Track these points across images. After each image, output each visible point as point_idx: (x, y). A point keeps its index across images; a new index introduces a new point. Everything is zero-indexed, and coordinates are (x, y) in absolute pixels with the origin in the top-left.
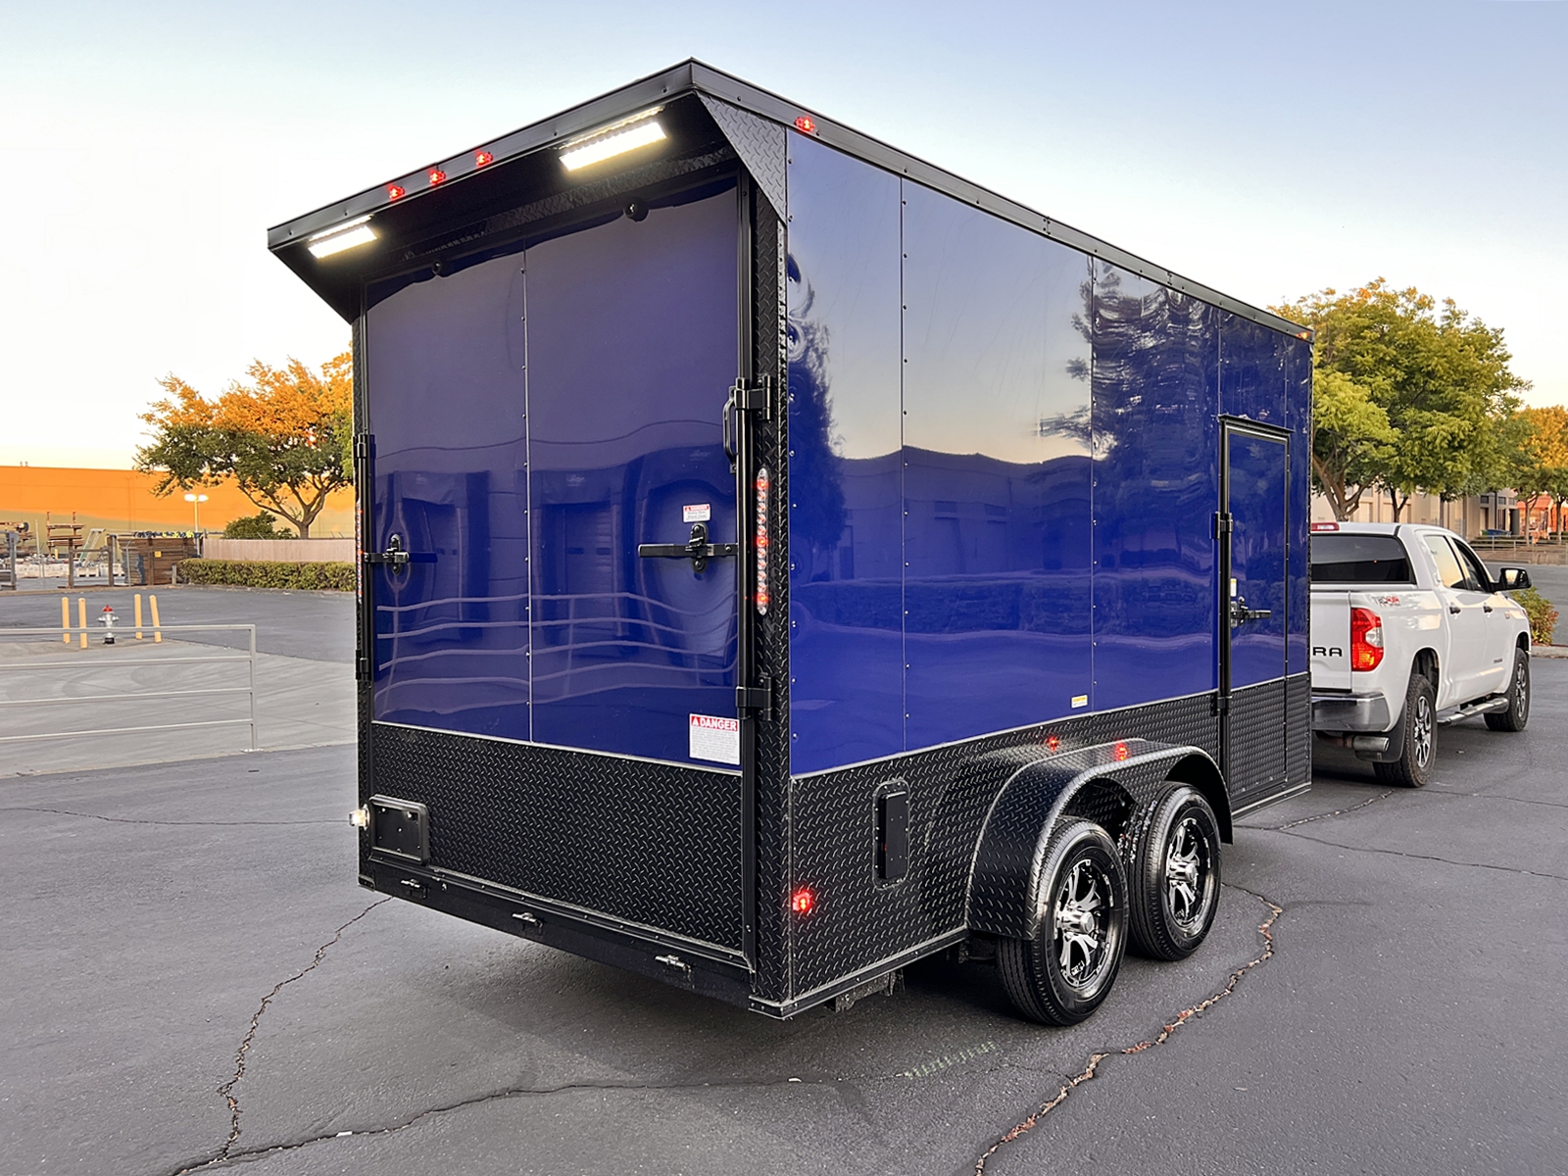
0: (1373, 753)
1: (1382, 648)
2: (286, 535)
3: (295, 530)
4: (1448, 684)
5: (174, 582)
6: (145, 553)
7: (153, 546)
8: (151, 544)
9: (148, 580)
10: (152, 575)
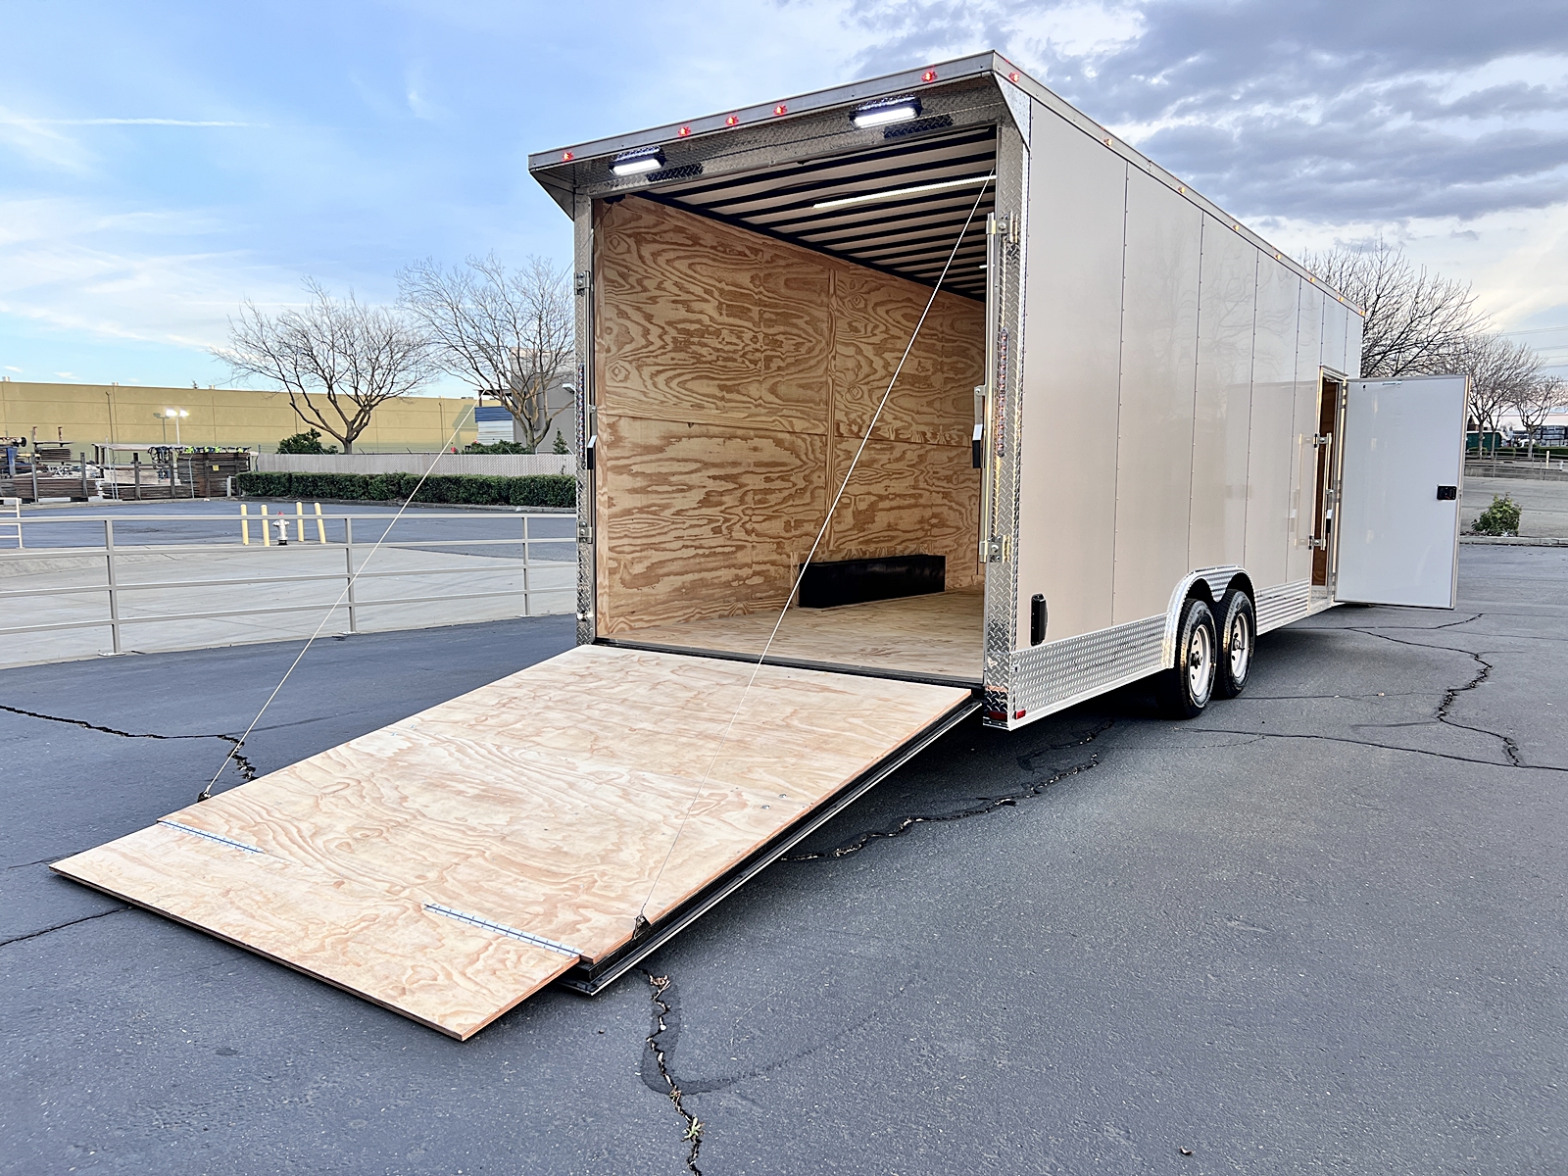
2: (332, 451)
3: (341, 447)
5: (229, 494)
6: (202, 467)
7: (210, 460)
8: (207, 459)
9: (204, 492)
10: (209, 487)
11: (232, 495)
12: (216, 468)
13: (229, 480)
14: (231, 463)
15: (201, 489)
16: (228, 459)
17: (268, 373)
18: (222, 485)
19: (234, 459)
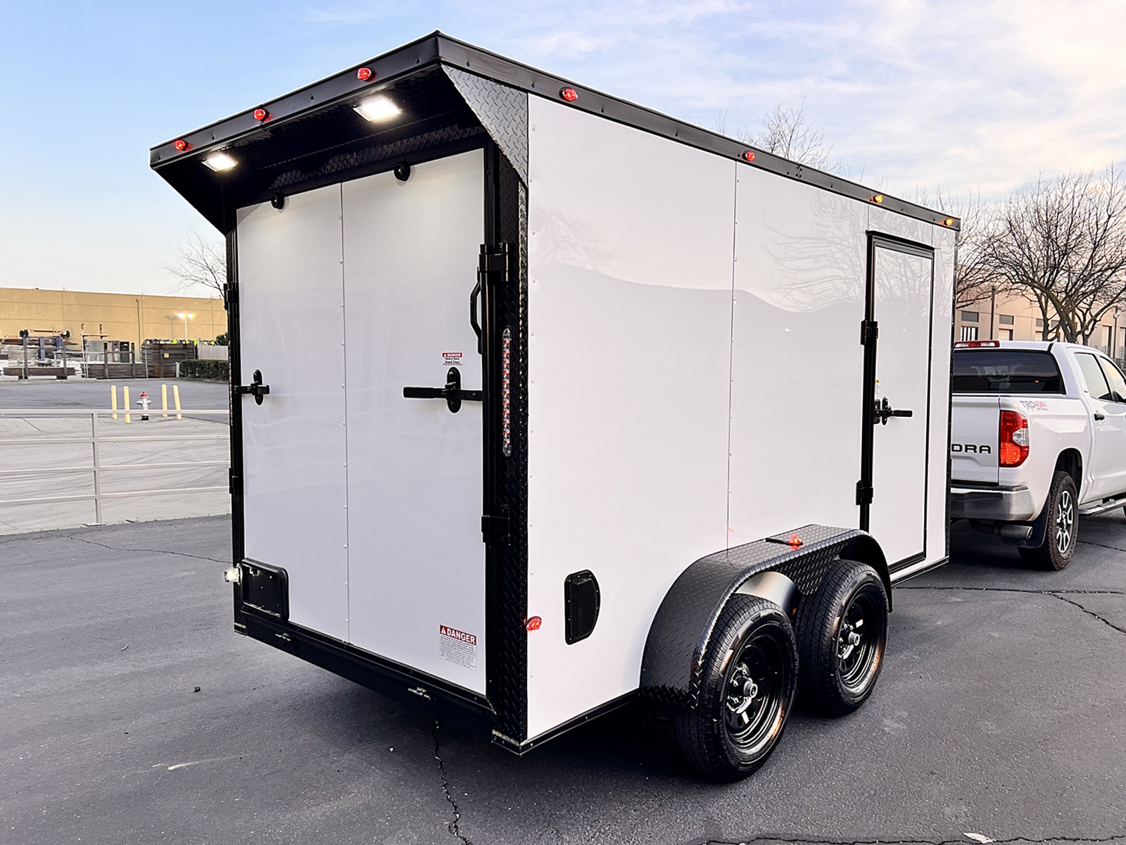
0: (1018, 540)
1: (1028, 447)
4: (1091, 481)
5: (178, 376)
6: (157, 354)
7: (164, 349)
8: (161, 348)
9: (159, 374)
10: (162, 370)
11: (180, 376)
12: (167, 356)
13: (178, 365)
14: (181, 352)
15: (156, 371)
16: (179, 349)
17: (206, 282)
18: (173, 368)
19: (183, 349)
